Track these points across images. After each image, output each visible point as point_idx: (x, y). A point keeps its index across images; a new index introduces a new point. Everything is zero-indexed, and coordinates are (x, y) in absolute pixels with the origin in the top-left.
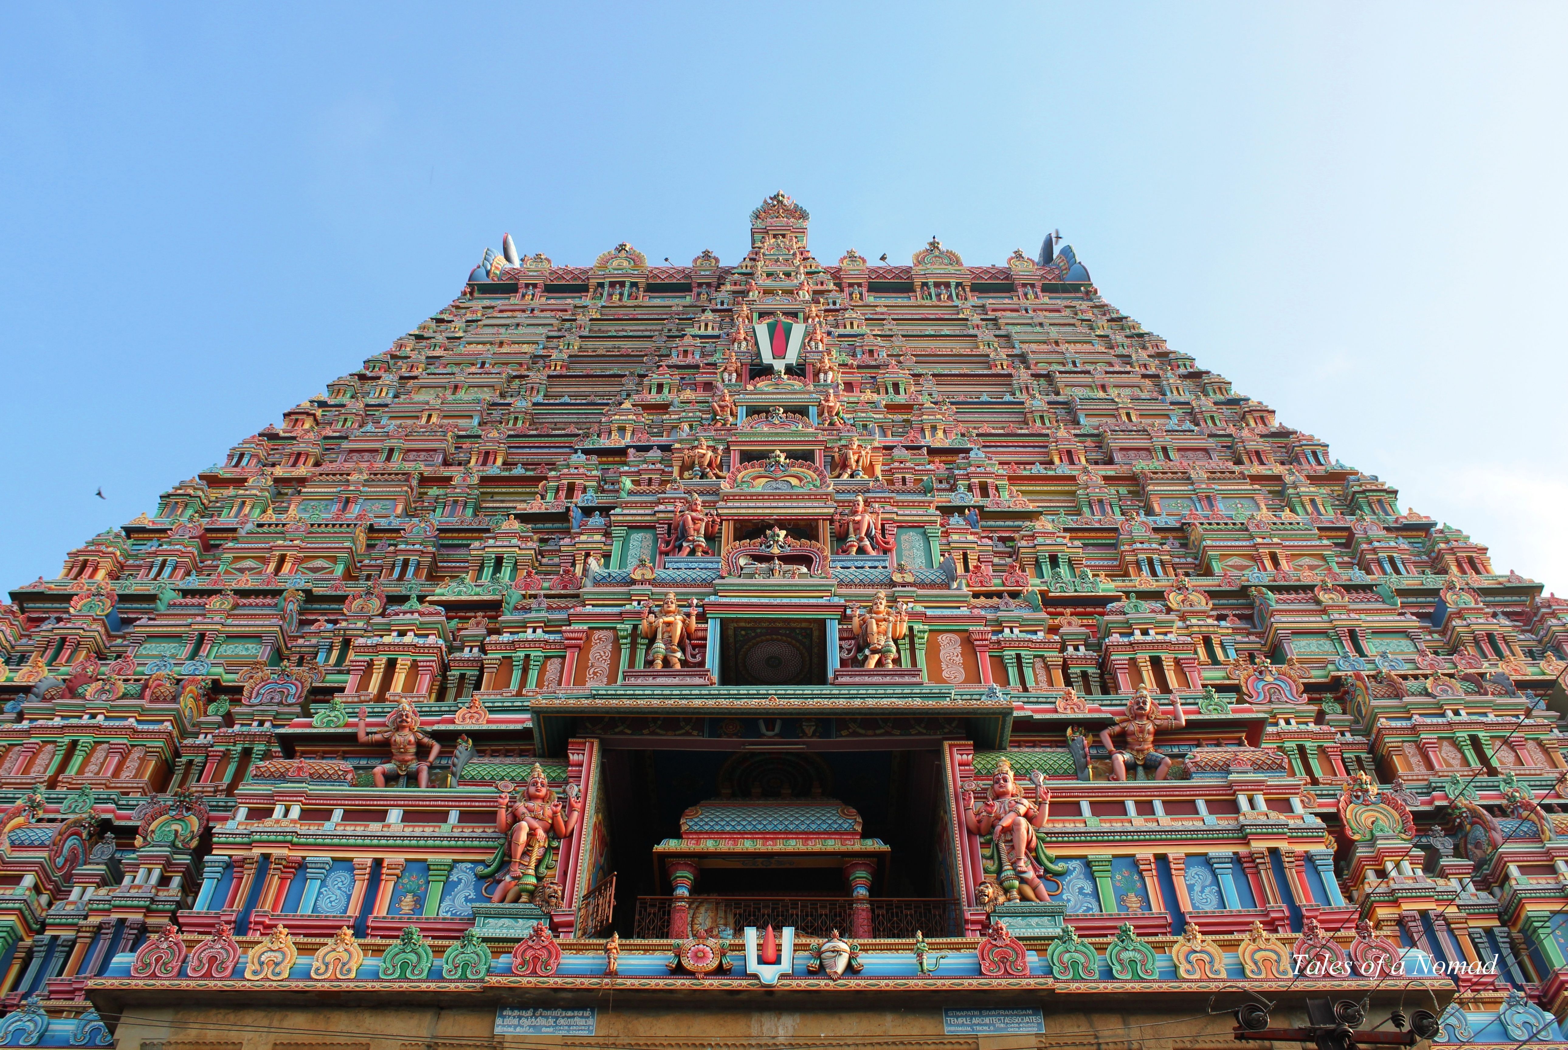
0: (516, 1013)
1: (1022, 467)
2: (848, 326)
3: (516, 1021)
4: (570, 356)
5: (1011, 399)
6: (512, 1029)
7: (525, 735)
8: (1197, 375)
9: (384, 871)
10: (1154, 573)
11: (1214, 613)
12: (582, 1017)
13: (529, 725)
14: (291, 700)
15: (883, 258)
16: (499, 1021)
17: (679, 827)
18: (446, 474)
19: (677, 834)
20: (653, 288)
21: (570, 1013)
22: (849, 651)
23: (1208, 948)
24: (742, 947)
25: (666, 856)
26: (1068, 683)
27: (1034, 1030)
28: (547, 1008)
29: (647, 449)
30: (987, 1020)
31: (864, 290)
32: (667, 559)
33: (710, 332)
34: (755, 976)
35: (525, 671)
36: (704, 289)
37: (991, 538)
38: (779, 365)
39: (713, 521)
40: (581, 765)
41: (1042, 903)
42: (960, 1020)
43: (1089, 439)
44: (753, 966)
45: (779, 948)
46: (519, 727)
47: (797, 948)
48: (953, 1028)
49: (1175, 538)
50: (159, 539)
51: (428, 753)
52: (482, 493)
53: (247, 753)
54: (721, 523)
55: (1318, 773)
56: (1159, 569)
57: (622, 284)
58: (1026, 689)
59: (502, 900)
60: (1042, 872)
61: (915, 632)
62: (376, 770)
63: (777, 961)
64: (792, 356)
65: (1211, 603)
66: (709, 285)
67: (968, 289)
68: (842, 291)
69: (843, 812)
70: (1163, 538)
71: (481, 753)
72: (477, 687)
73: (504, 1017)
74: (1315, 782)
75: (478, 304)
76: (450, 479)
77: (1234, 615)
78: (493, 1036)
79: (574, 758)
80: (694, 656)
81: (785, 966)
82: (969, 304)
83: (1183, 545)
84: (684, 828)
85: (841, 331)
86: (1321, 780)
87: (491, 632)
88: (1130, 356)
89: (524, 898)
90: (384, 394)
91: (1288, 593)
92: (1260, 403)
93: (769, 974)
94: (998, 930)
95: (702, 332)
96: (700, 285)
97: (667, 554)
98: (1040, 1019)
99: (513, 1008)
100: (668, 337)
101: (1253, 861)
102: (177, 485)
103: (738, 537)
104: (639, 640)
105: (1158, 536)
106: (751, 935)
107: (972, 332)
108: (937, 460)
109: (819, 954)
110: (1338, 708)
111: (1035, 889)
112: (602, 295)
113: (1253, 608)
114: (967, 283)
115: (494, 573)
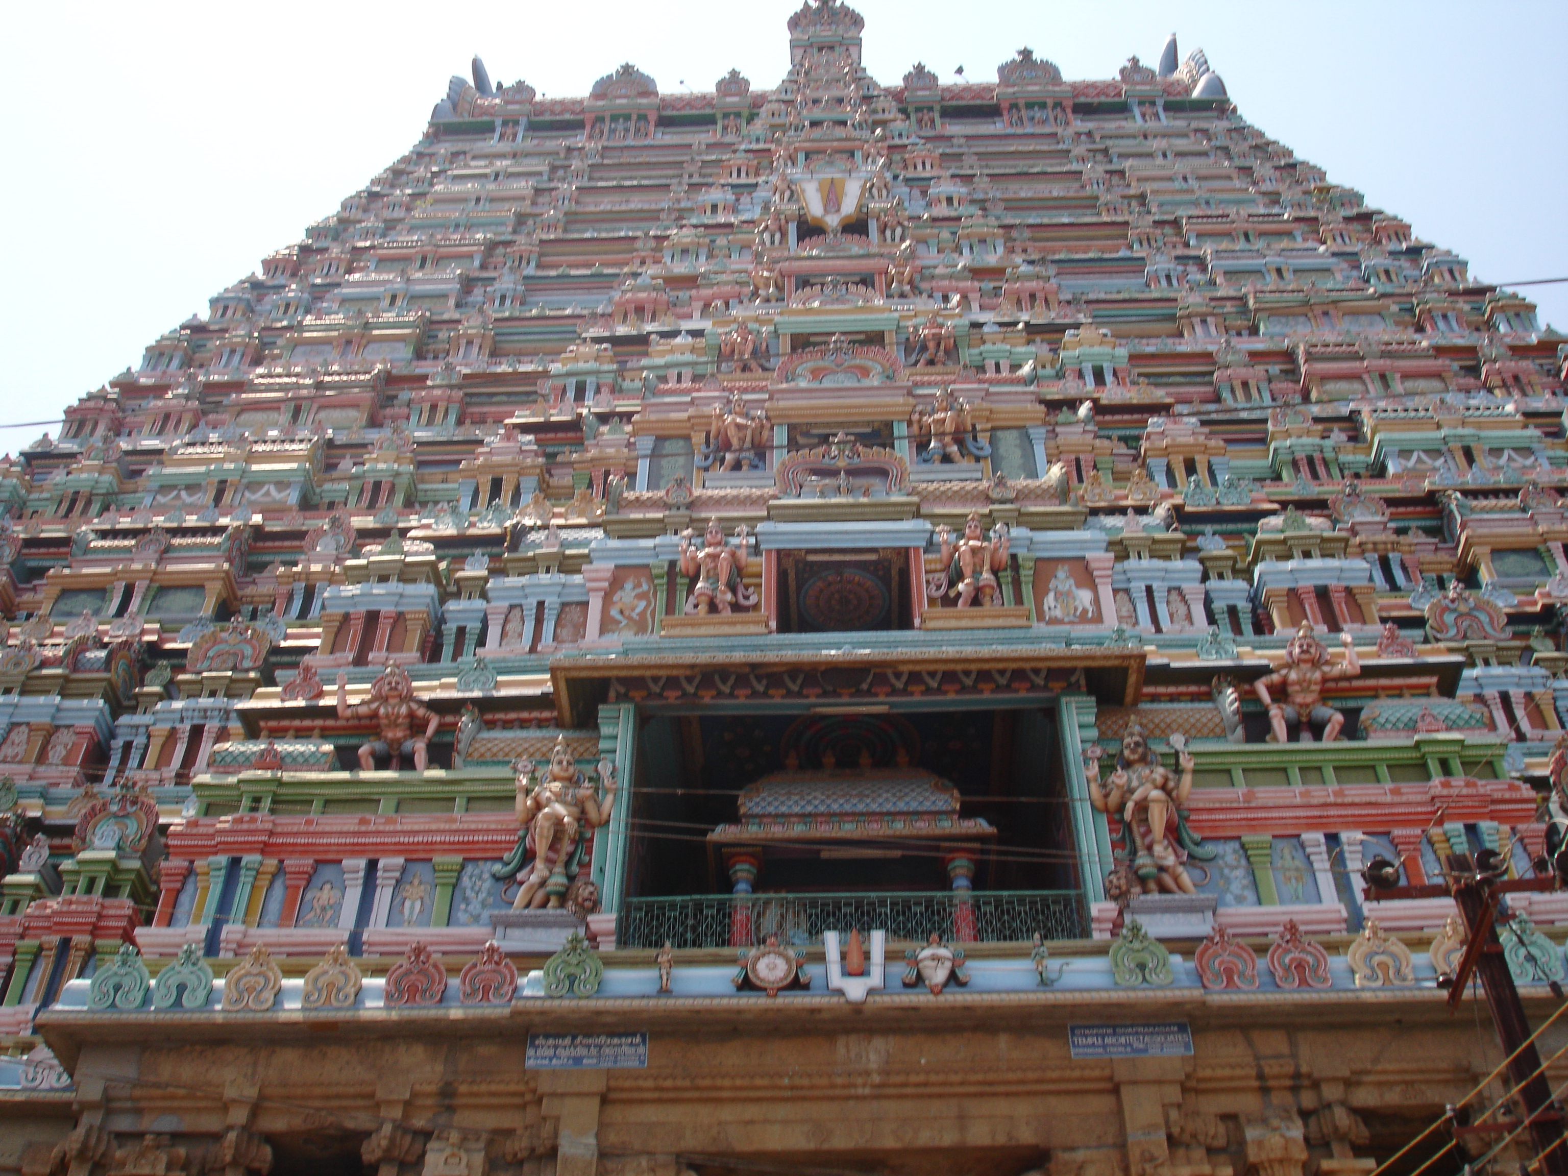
0: (551, 1041)
1: (1144, 341)
2: (920, 167)
3: (551, 1052)
4: (566, 214)
5: (1128, 254)
6: (547, 1062)
7: (542, 702)
8: (1366, 217)
9: (379, 874)
10: (1315, 476)
11: (1392, 525)
12: (631, 1044)
13: (549, 688)
14: (247, 664)
15: (960, 71)
16: (530, 1052)
17: (737, 809)
18: (418, 371)
19: (734, 818)
20: (665, 122)
21: (616, 1041)
22: (939, 587)
23: (1394, 949)
24: (820, 958)
25: (719, 846)
26: (1211, 619)
27: (1181, 1051)
28: (588, 1035)
29: (675, 334)
30: (1123, 1040)
31: (937, 116)
32: (707, 475)
33: (743, 180)
34: (840, 992)
35: (539, 621)
36: (731, 121)
37: (1109, 438)
38: (833, 221)
39: (762, 426)
40: (616, 737)
41: (1185, 897)
42: (1090, 1040)
43: (1228, 304)
44: (836, 980)
45: (867, 956)
46: (537, 691)
47: (890, 956)
48: (1081, 1050)
49: (1341, 430)
50: (67, 466)
51: (426, 726)
52: (466, 395)
53: (197, 732)
54: (772, 429)
55: (1525, 725)
56: (1321, 470)
57: (627, 118)
58: (1159, 630)
59: (528, 905)
60: (1185, 858)
61: (1020, 561)
62: (361, 751)
63: (863, 973)
64: (849, 206)
65: (1388, 512)
66: (738, 115)
67: (1069, 111)
68: (908, 117)
69: (936, 785)
70: (1325, 430)
71: (491, 725)
72: (481, 642)
73: (536, 1048)
74: (1521, 737)
75: (443, 149)
76: (424, 377)
77: (1418, 528)
78: (524, 1071)
79: (605, 730)
80: (747, 598)
81: (876, 978)
82: (1070, 131)
83: (1351, 439)
84: (742, 810)
85: (911, 174)
86: (1528, 736)
87: (493, 572)
88: (1278, 194)
89: (553, 902)
90: (333, 270)
91: (1486, 497)
92: (1449, 253)
93: (856, 989)
94: (1136, 929)
95: (734, 180)
96: (726, 116)
97: (706, 469)
98: (1187, 1037)
99: (547, 1036)
100: (690, 185)
101: (1448, 840)
102: (84, 396)
103: (793, 445)
104: (679, 580)
105: (1320, 427)
106: (832, 940)
107: (1075, 167)
108: (1038, 339)
109: (915, 962)
110: (1550, 643)
111: (1176, 879)
112: (602, 133)
113: (1441, 518)
114: (1068, 103)
115: (492, 499)
